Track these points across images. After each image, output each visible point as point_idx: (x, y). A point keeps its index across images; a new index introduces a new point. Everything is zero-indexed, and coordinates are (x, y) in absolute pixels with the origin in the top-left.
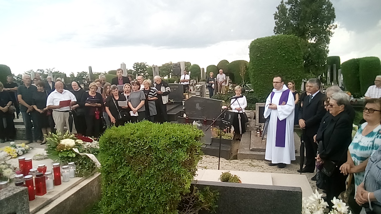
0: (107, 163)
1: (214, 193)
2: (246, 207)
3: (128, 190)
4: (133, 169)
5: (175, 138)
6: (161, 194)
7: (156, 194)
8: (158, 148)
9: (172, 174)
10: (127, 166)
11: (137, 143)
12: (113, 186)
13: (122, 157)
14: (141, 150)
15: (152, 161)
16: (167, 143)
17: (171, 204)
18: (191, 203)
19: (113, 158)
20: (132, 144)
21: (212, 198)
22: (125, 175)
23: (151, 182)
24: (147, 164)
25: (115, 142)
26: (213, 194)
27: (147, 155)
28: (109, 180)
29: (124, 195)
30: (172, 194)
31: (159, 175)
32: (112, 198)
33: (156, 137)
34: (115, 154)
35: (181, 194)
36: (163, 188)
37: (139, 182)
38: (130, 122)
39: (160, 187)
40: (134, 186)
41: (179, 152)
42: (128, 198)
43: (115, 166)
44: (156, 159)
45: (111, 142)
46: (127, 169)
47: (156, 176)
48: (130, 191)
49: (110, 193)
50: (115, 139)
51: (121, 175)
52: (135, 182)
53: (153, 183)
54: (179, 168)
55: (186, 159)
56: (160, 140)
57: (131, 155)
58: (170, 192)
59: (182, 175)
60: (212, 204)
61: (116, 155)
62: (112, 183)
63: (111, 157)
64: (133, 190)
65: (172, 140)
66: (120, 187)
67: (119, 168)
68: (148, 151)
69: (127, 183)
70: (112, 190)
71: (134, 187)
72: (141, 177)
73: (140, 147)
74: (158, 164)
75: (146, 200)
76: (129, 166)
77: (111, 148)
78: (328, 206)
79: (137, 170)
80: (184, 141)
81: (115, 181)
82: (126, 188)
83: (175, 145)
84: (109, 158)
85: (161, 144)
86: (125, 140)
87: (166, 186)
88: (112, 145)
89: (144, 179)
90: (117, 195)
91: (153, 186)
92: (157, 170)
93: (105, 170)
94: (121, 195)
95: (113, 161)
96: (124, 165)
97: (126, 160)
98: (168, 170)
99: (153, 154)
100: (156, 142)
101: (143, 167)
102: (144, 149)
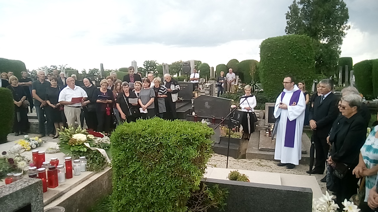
0: (119, 158)
2: (255, 206)
3: (138, 185)
4: (144, 164)
5: (186, 135)
6: (170, 191)
7: (165, 189)
8: (169, 145)
9: (182, 171)
10: (138, 162)
11: (148, 139)
12: (124, 181)
13: (133, 153)
14: (152, 146)
15: (162, 157)
16: (178, 140)
17: (180, 200)
18: (200, 201)
19: (125, 153)
20: (143, 140)
21: (221, 196)
22: (135, 171)
23: (161, 178)
24: (158, 160)
25: (127, 138)
26: (222, 192)
27: (158, 151)
28: (120, 175)
29: (134, 189)
30: (182, 191)
31: (169, 171)
32: (123, 193)
33: (167, 134)
34: (127, 150)
35: (191, 190)
36: (173, 184)
37: (149, 178)
38: (141, 118)
39: (170, 183)
40: (144, 182)
41: (190, 149)
42: (138, 193)
43: (126, 161)
44: (166, 155)
45: (123, 137)
46: (138, 165)
47: (166, 172)
48: (141, 186)
49: (121, 187)
50: (127, 135)
51: (132, 170)
52: (145, 177)
53: (163, 179)
54: (189, 166)
55: (196, 156)
56: (171, 137)
57: (142, 151)
58: (179, 189)
59: (192, 172)
60: (221, 202)
61: (127, 151)
62: (122, 177)
63: (122, 152)
64: (143, 186)
65: (184, 137)
66: (131, 182)
67: (130, 163)
68: (158, 147)
69: (138, 178)
70: (123, 185)
72: (152, 173)
73: (151, 143)
74: (168, 161)
75: (155, 196)
77: (123, 144)
78: (339, 208)
79: (147, 166)
80: (195, 138)
81: (126, 176)
82: (137, 183)
83: (186, 143)
84: (121, 153)
85: (172, 141)
86: (136, 136)
87: (176, 182)
88: (124, 140)
89: (155, 174)
90: (127, 190)
91: (163, 182)
92: (167, 167)
93: (117, 165)
94: (132, 189)
95: (125, 156)
96: (135, 160)
97: (137, 156)
98: (178, 167)
99: (164, 150)
100: (167, 139)
101: (153, 163)
102: (155, 145)
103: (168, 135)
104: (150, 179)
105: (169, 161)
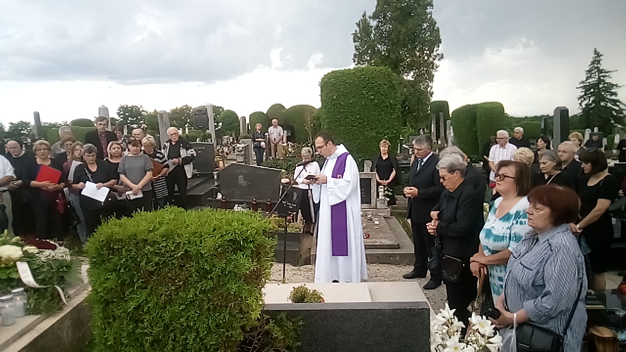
0: (105, 285)
1: (294, 323)
2: (346, 340)
3: (145, 331)
4: (155, 292)
5: (232, 235)
6: (207, 333)
7: (198, 333)
8: (201, 254)
9: (226, 297)
10: (142, 289)
11: (162, 246)
12: (119, 326)
13: (134, 274)
14: (170, 259)
15: (190, 277)
16: (217, 243)
17: (226, 348)
18: (256, 344)
19: (116, 276)
20: (152, 249)
21: (290, 332)
22: (140, 305)
23: (189, 314)
24: (181, 283)
25: (120, 247)
26: (291, 325)
27: (181, 267)
28: (109, 317)
29: (138, 340)
30: (228, 331)
31: (203, 300)
32: (116, 348)
33: (196, 235)
34: (120, 269)
35: (243, 328)
36: (212, 322)
37: (167, 315)
38: (141, 210)
39: (206, 320)
40: (157, 324)
41: (239, 257)
42: (147, 345)
43: (121, 289)
44: (197, 272)
45: (111, 246)
46: (145, 293)
47: (198, 302)
48: (151, 333)
49: (112, 338)
50: (119, 242)
51: (132, 305)
52: (158, 316)
53: (193, 314)
54: (239, 286)
55: (252, 268)
56: (204, 239)
57: (150, 269)
58: (223, 329)
59: (245, 297)
60: (291, 341)
61: (122, 271)
62: (114, 320)
63: (112, 275)
64: (156, 330)
65: (227, 238)
66: (131, 326)
67: (128, 294)
68: (182, 259)
69: (145, 319)
70: (116, 333)
71: (158, 325)
72: (171, 307)
73: (168, 252)
74: (201, 282)
75: (180, 346)
76: (146, 288)
77: (111, 258)
78: (464, 326)
79: (162, 295)
80: (247, 238)
81: (120, 317)
82: (143, 328)
83: (231, 247)
84: (109, 277)
85: (206, 247)
86: (138, 243)
87: (217, 318)
88: (113, 252)
89: (176, 308)
90: (125, 342)
91: (193, 320)
92: (199, 292)
93: (102, 299)
94: (135, 340)
95: (118, 281)
96: (137, 287)
97: (142, 279)
98: (219, 290)
99: (192, 264)
100: (198, 243)
101: (173, 288)
102: (176, 256)
103: (199, 236)
104: (168, 317)
105: (203, 283)
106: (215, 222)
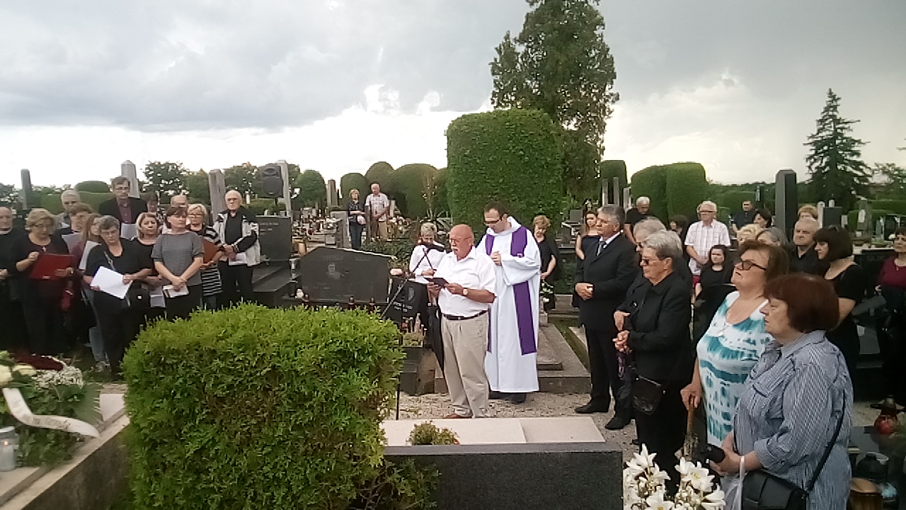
0: (152, 418)
1: (426, 473)
2: (502, 498)
3: (212, 485)
4: (226, 428)
5: (341, 343)
6: (303, 489)
7: (290, 488)
8: (296, 372)
9: (332, 435)
10: (207, 423)
11: (239, 360)
12: (171, 479)
13: (195, 402)
14: (250, 379)
15: (277, 405)
16: (320, 355)
18: (370, 505)
19: (170, 403)
20: (222, 365)
21: (421, 487)
22: (203, 448)
23: (276, 460)
24: (265, 415)
25: (175, 361)
26: (422, 476)
27: (266, 391)
28: (156, 465)
29: (200, 499)
30: (335, 485)
31: (298, 440)
33: (289, 343)
34: (175, 394)
35: (355, 480)
36: (310, 472)
37: (243, 462)
38: (203, 309)
39: (302, 469)
40: (228, 474)
41: (351, 377)
42: (214, 506)
43: (176, 424)
44: (290, 398)
45: (160, 360)
46: (210, 431)
47: (290, 442)
48: (220, 488)
49: (160, 497)
50: (173, 354)
51: (192, 447)
52: (231, 463)
53: (283, 461)
54: (351, 418)
55: (370, 393)
56: (300, 349)
57: (220, 393)
58: (327, 481)
59: (360, 435)
60: (423, 501)
61: (178, 396)
62: (164, 470)
63: (162, 402)
64: (227, 485)
65: (334, 348)
66: (190, 479)
67: (186, 430)
68: (267, 379)
69: (211, 468)
70: (168, 489)
71: (231, 476)
72: (250, 449)
73: (246, 369)
74: (295, 412)
76: (213, 422)
77: (161, 378)
78: (669, 478)
79: (236, 432)
80: (363, 348)
81: (174, 465)
82: (210, 482)
83: (340, 361)
84: (158, 405)
85: (304, 360)
86: (201, 356)
87: (317, 465)
88: (164, 368)
89: (258, 452)
90: (181, 503)
91: (282, 469)
92: (292, 427)
93: (145, 438)
94: (194, 499)
95: (171, 412)
96: (200, 420)
97: (207, 408)
98: (322, 425)
99: (282, 386)
100: (292, 355)
101: (254, 422)
102: (258, 374)
103: (293, 345)
104: (246, 465)
105: (298, 414)
106: (316, 325)
